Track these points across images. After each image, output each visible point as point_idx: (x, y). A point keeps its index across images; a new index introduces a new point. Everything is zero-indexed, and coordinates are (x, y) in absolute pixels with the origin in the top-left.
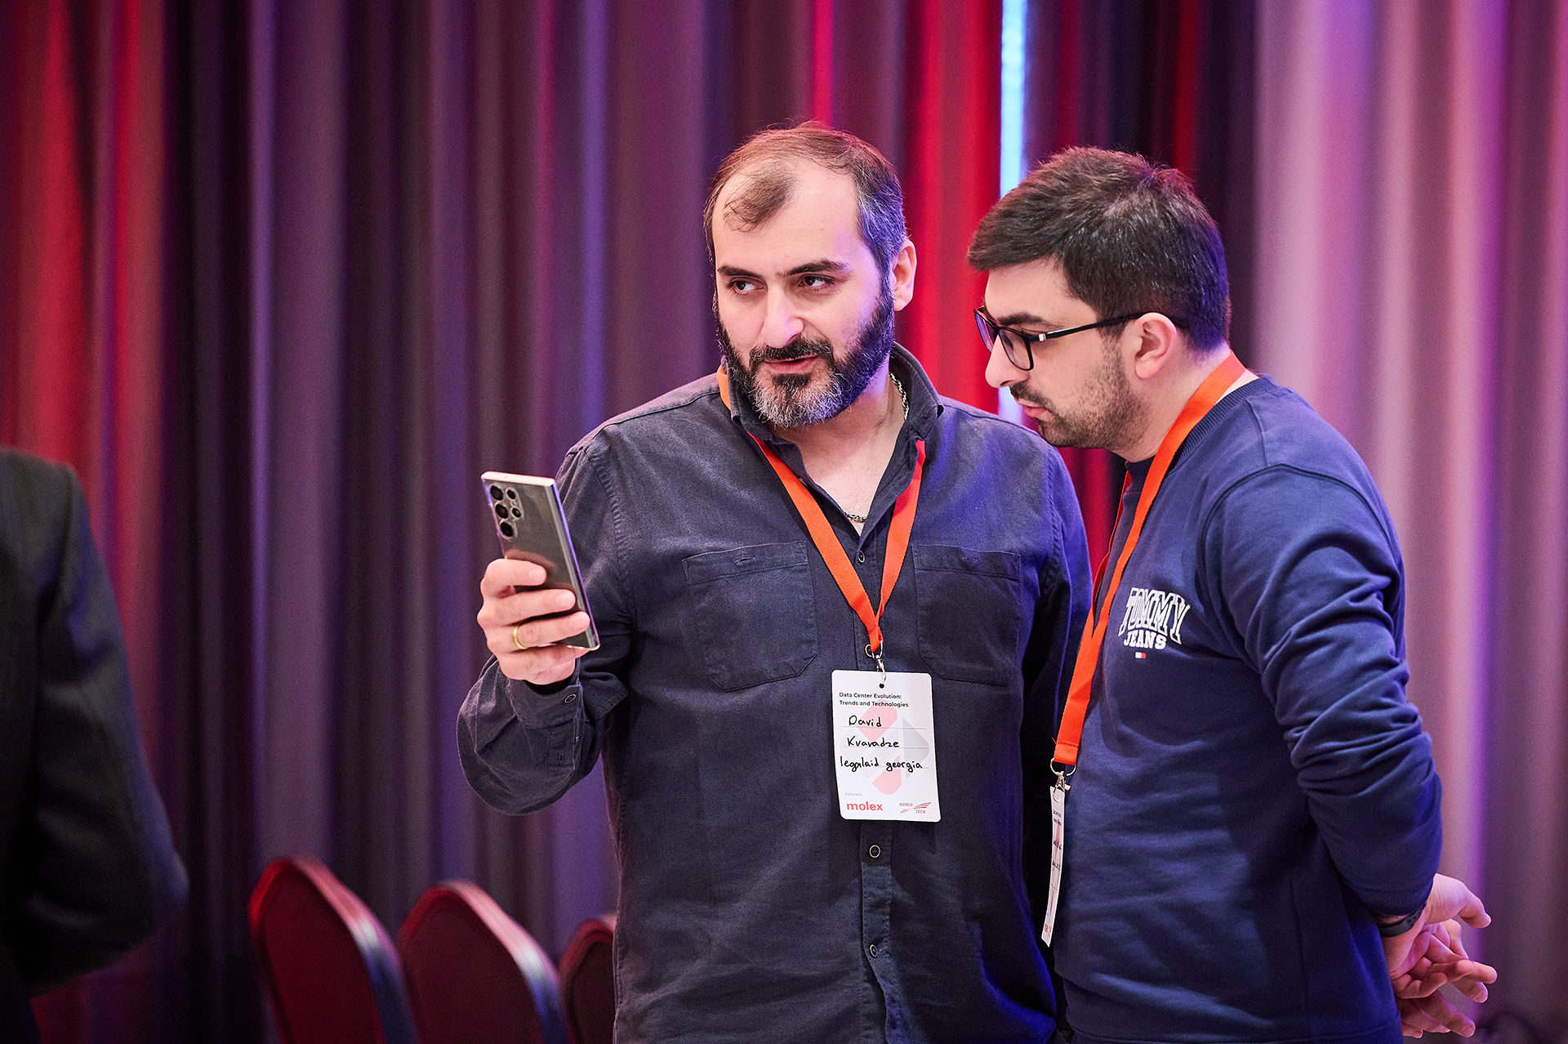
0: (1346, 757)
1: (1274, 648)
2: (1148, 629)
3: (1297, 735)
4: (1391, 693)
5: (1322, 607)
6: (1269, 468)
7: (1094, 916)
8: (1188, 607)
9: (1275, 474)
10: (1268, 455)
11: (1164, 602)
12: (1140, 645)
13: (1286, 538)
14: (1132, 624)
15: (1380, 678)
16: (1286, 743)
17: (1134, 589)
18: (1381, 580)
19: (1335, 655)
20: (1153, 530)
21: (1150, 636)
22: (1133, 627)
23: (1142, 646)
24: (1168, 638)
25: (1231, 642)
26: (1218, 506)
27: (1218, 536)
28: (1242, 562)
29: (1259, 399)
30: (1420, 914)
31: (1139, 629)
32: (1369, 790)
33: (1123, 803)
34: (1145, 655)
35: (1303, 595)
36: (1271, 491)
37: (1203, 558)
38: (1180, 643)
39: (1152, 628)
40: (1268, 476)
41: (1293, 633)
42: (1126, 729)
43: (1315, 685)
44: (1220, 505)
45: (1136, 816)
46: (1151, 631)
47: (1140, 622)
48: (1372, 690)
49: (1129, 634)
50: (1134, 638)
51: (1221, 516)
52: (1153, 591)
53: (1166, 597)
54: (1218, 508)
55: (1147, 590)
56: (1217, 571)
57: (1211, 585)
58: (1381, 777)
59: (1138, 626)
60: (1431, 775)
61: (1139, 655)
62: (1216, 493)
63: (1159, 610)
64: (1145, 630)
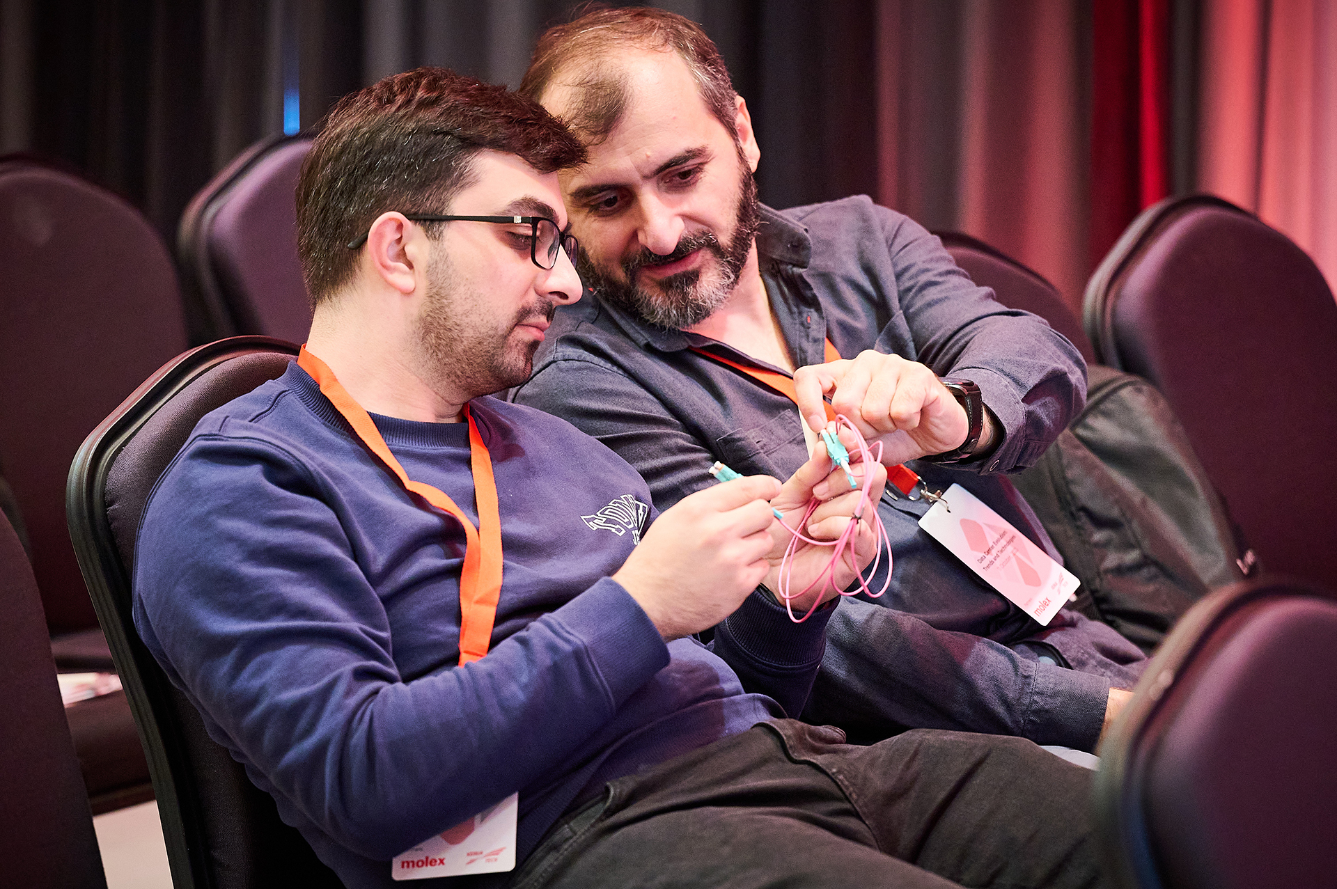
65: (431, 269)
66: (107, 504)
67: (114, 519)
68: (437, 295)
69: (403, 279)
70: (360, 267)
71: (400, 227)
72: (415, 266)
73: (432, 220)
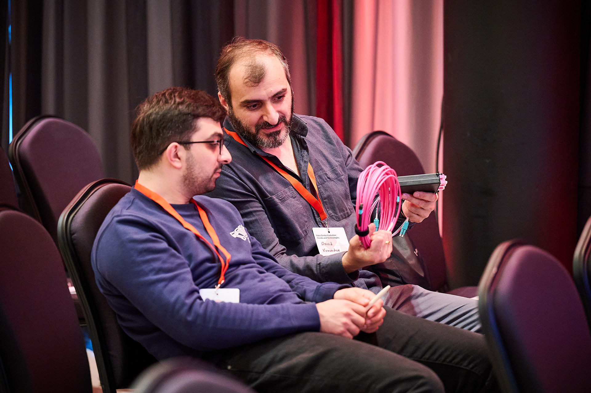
65: (188, 160)
66: (72, 234)
67: (74, 239)
68: (190, 168)
69: (177, 164)
70: (161, 160)
71: (176, 147)
72: (181, 158)
73: (187, 144)
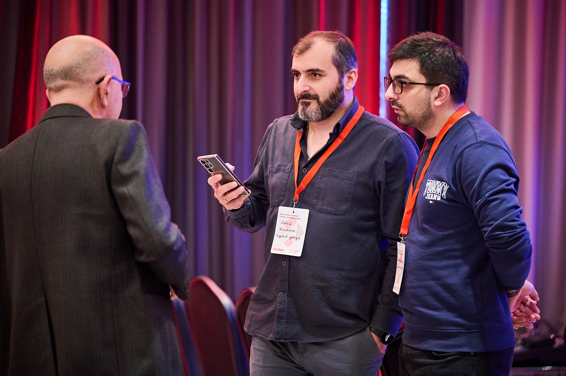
0: (504, 237)
1: (480, 201)
2: (435, 194)
3: (487, 229)
4: (518, 217)
5: (496, 187)
6: (478, 142)
7: (414, 288)
8: (448, 187)
9: (480, 144)
10: (478, 138)
11: (440, 185)
12: (432, 198)
13: (484, 165)
14: (428, 192)
15: (514, 212)
16: (482, 232)
17: (428, 180)
18: (514, 180)
19: (500, 204)
20: (436, 161)
21: (435, 196)
22: (429, 193)
23: (432, 199)
24: (441, 196)
25: (463, 198)
26: (461, 154)
27: (461, 164)
28: (469, 173)
29: (472, 120)
30: (520, 290)
31: (431, 193)
32: (510, 248)
33: (424, 251)
34: (433, 202)
35: (490, 184)
36: (479, 150)
37: (455, 171)
38: (445, 198)
39: (436, 193)
40: (477, 145)
41: (486, 196)
42: (426, 226)
43: (494, 213)
44: (462, 154)
45: (428, 255)
46: (436, 194)
47: (431, 191)
48: (512, 215)
49: (427, 195)
50: (429, 196)
51: (462, 157)
52: (437, 181)
53: (441, 183)
54: (461, 155)
55: (434, 181)
56: (460, 175)
57: (457, 180)
58: (515, 244)
59: (431, 192)
60: (530, 244)
61: (431, 202)
62: (460, 150)
63: (438, 188)
64: (434, 194)
